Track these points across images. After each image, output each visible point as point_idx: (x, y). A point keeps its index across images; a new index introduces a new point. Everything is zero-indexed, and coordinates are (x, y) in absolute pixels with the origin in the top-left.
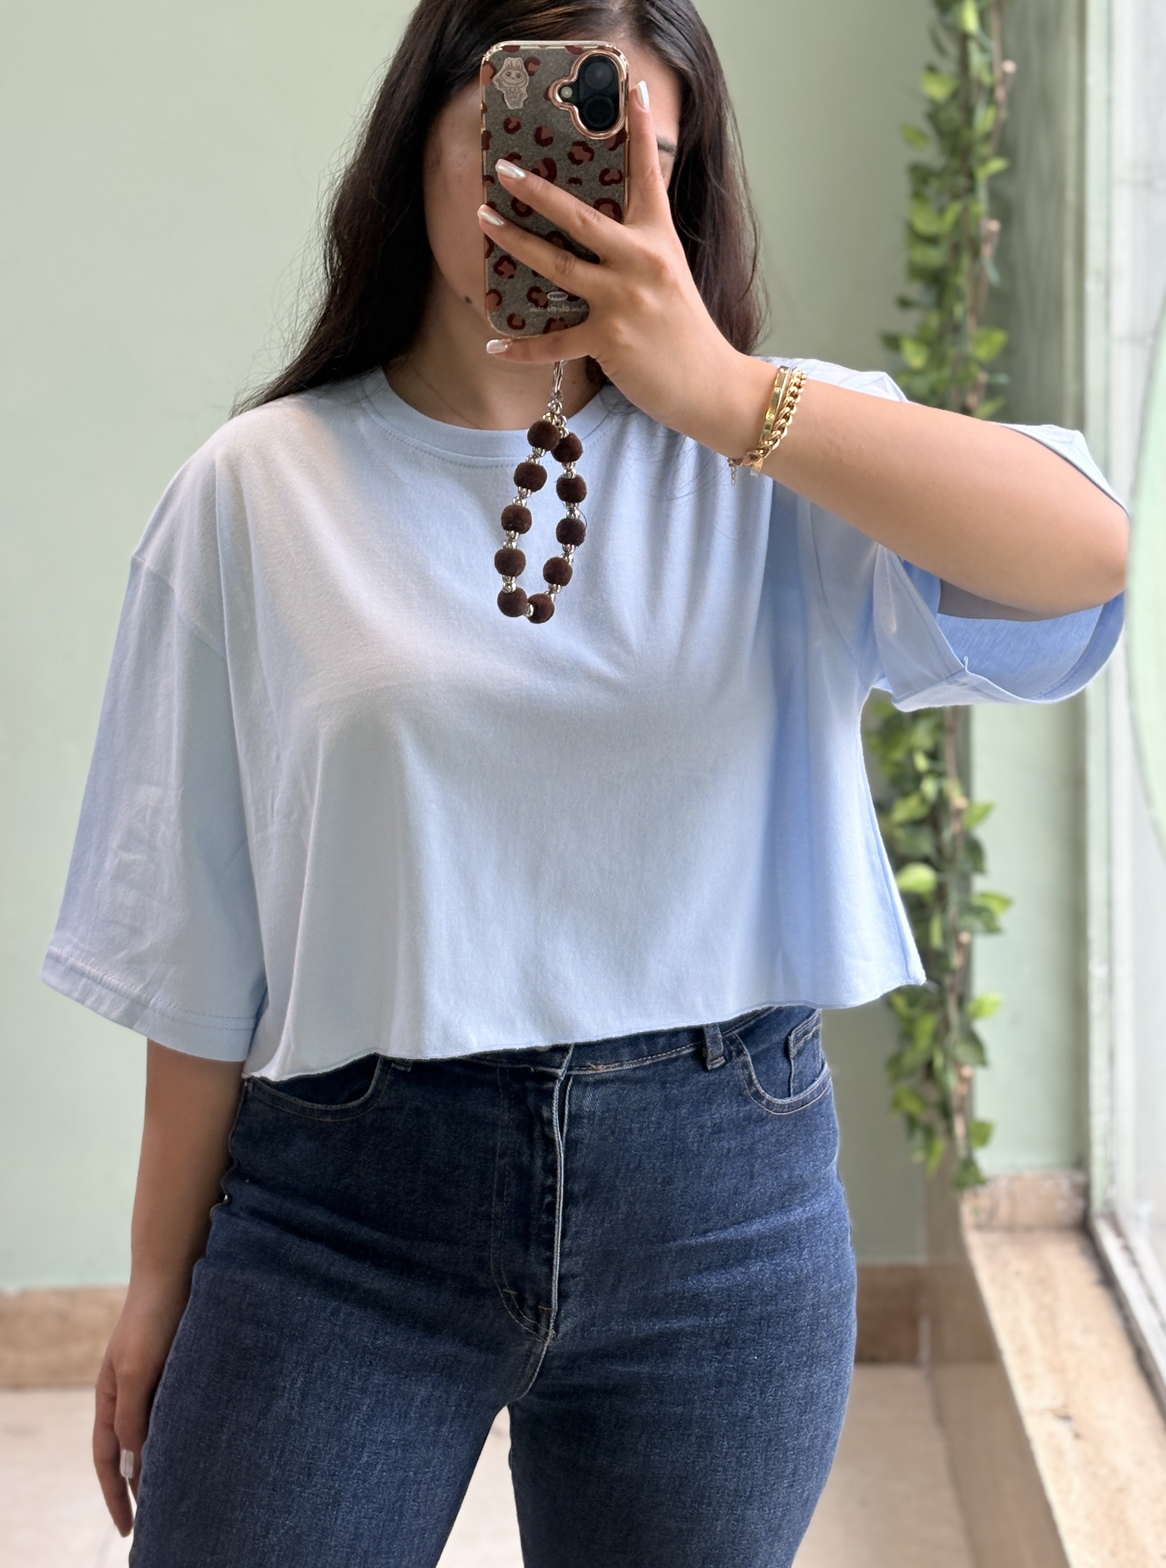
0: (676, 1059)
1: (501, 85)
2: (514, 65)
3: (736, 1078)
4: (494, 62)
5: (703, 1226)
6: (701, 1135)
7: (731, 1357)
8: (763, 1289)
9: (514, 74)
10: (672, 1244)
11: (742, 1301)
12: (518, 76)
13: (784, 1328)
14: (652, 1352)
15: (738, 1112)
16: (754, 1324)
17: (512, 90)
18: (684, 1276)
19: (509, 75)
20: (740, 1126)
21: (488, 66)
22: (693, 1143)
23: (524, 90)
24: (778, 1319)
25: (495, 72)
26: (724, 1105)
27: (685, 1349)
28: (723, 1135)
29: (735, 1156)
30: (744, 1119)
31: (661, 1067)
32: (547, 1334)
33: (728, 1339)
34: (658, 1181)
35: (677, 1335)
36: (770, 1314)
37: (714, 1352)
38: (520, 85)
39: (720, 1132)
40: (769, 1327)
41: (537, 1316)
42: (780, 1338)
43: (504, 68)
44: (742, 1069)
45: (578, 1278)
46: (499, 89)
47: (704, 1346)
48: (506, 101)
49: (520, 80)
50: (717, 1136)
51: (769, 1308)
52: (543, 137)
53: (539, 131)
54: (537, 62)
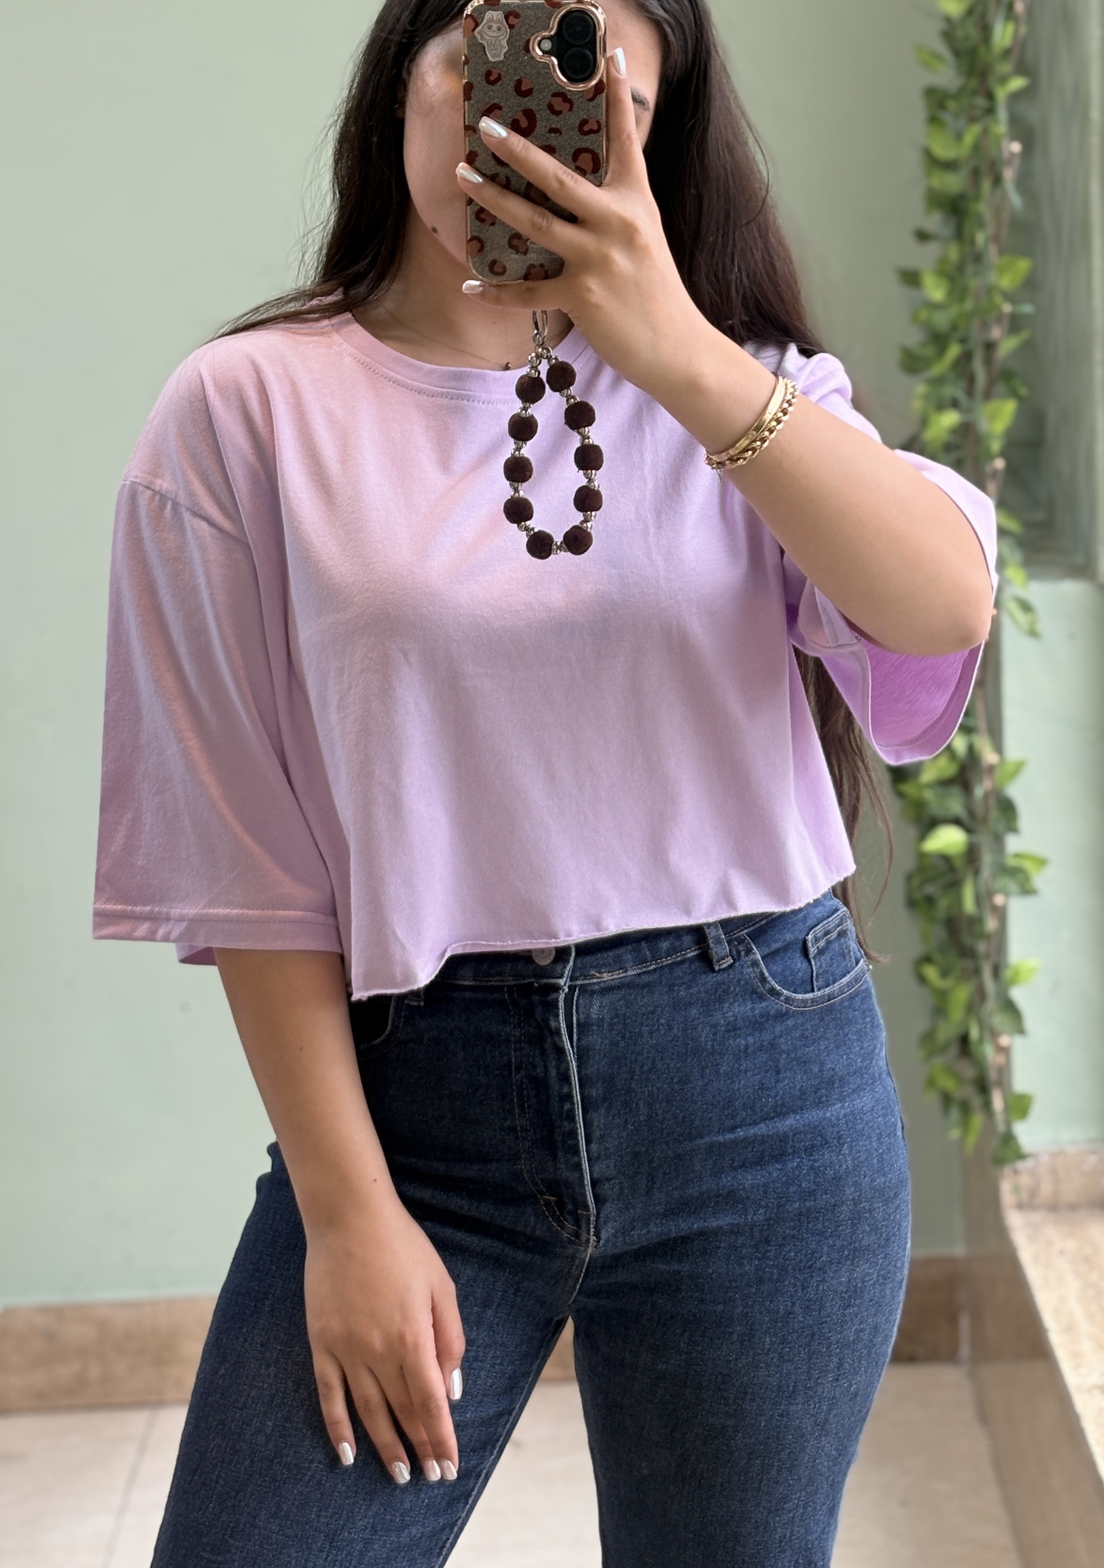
0: (682, 962)
1: (482, 38)
2: (495, 19)
3: (747, 977)
4: (476, 15)
5: (729, 1123)
6: (715, 1034)
7: (771, 1255)
8: (801, 1185)
9: (495, 27)
10: (699, 1142)
11: (780, 1198)
12: (499, 29)
13: (823, 1223)
14: (693, 1250)
15: (753, 1009)
16: (793, 1220)
17: (493, 42)
18: (717, 1173)
19: (490, 28)
20: (757, 1025)
21: (469, 19)
22: (706, 1042)
23: (504, 42)
24: (817, 1215)
25: (477, 25)
26: (736, 1004)
27: (724, 1248)
28: (738, 1032)
29: (754, 1052)
30: (762, 1016)
31: (667, 970)
32: (588, 1240)
33: (768, 1236)
34: (675, 1080)
35: (716, 1232)
36: (809, 1210)
37: (754, 1250)
38: (500, 38)
39: (734, 1030)
40: (808, 1223)
41: (577, 1223)
42: (821, 1233)
43: (485, 21)
44: (753, 967)
45: (613, 1181)
46: (481, 41)
47: (745, 1244)
48: (487, 53)
49: (501, 33)
50: (732, 1034)
51: (807, 1204)
52: (523, 88)
53: (519, 82)
54: (517, 16)
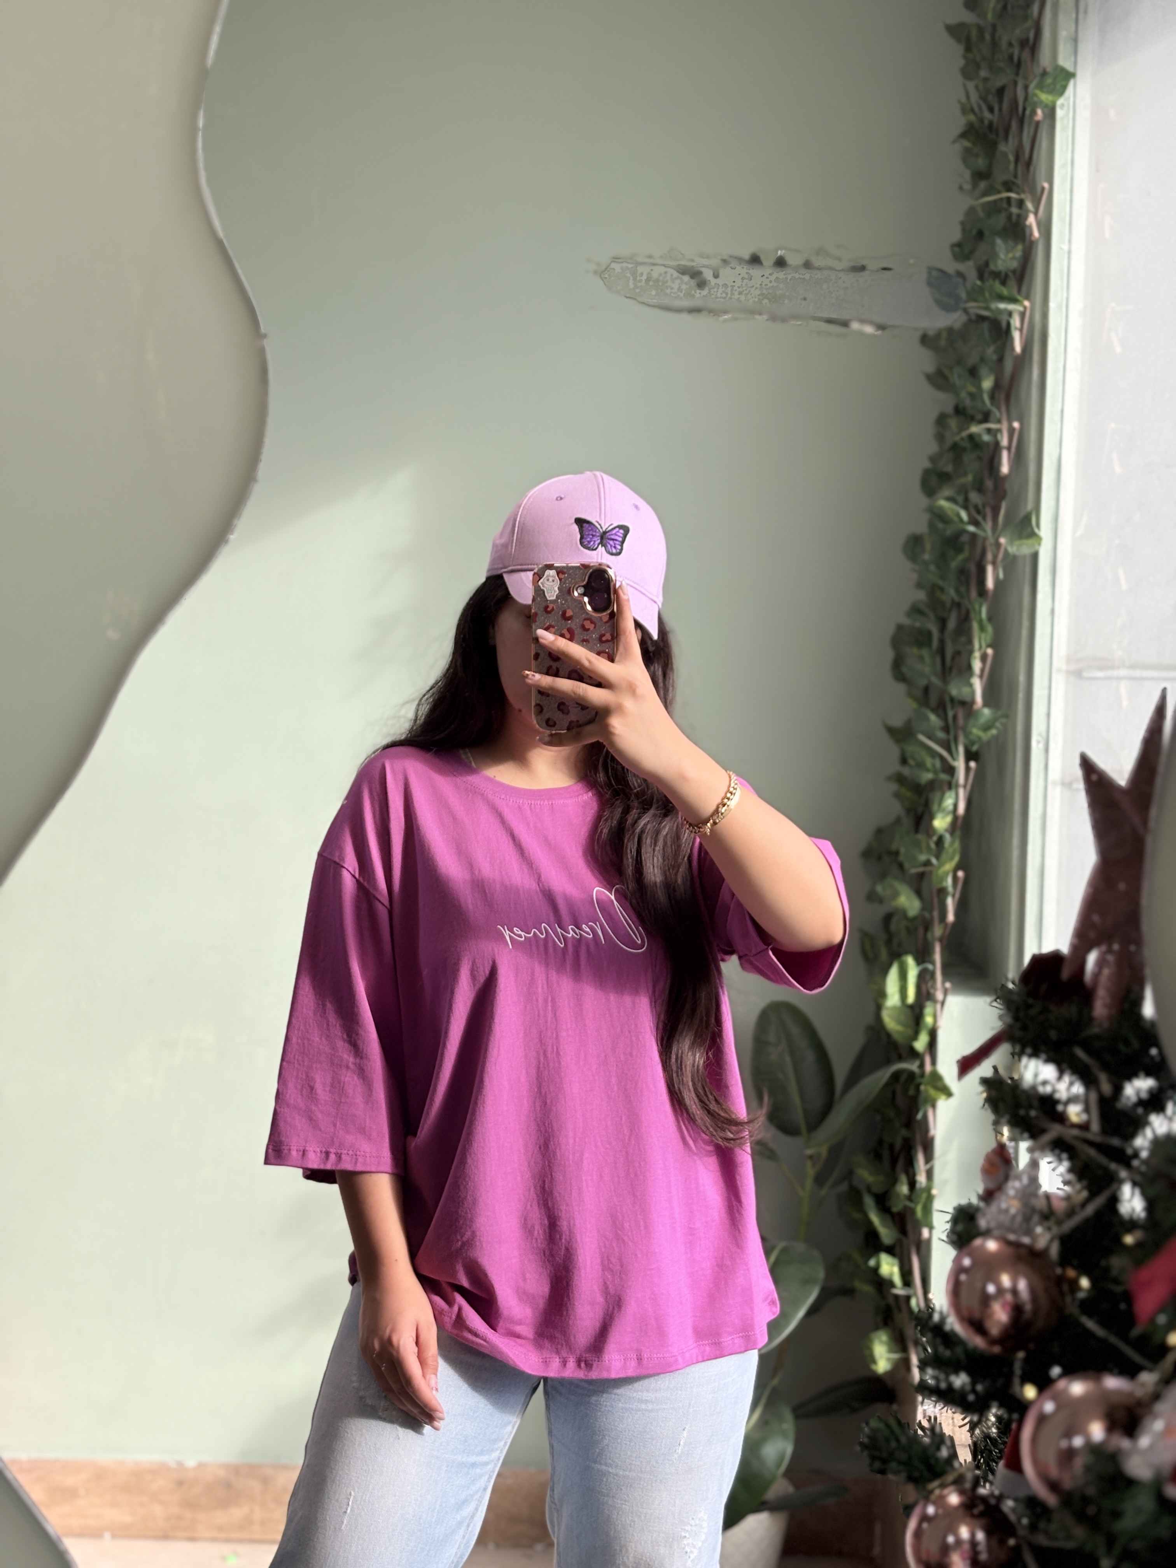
2: (551, 574)
9: (551, 579)
12: (553, 581)
17: (550, 589)
19: (548, 580)
23: (556, 589)
38: (554, 586)
43: (545, 576)
46: (542, 587)
48: (546, 595)
52: (567, 615)
53: (564, 613)
54: (563, 573)
